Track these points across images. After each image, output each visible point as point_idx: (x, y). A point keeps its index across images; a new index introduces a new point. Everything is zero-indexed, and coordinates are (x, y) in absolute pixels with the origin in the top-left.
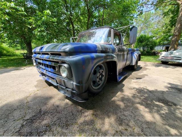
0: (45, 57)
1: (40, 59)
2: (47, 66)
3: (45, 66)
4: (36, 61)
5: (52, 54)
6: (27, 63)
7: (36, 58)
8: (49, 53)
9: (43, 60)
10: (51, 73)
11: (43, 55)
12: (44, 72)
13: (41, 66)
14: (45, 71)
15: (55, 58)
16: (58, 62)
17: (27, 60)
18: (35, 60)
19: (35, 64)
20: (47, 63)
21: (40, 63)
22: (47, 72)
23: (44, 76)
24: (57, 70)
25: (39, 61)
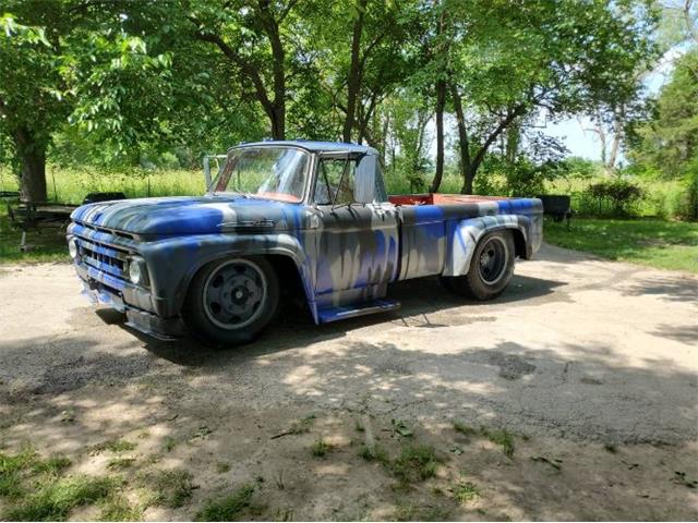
0: (104, 238)
1: (91, 242)
2: (106, 260)
3: (101, 260)
4: (78, 246)
5: (118, 234)
6: (25, 247)
7: (80, 237)
8: (113, 231)
9: (97, 244)
10: (112, 278)
11: (99, 233)
12: (99, 276)
13: (91, 260)
14: (100, 272)
15: (123, 243)
16: (127, 253)
17: (24, 234)
18: (76, 242)
19: (73, 254)
20: (107, 252)
21: (88, 253)
22: (106, 275)
23: (96, 291)
24: (125, 269)
25: (87, 245)
